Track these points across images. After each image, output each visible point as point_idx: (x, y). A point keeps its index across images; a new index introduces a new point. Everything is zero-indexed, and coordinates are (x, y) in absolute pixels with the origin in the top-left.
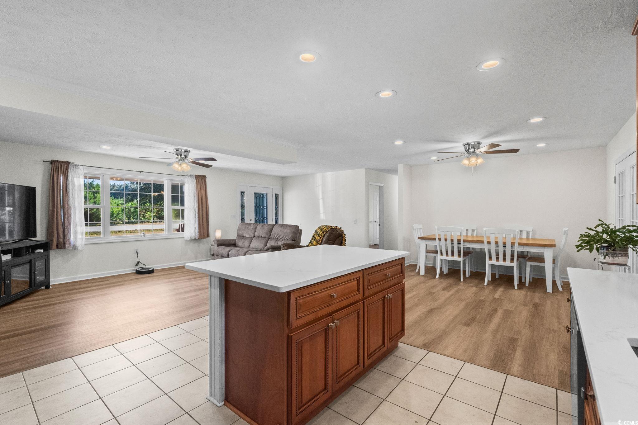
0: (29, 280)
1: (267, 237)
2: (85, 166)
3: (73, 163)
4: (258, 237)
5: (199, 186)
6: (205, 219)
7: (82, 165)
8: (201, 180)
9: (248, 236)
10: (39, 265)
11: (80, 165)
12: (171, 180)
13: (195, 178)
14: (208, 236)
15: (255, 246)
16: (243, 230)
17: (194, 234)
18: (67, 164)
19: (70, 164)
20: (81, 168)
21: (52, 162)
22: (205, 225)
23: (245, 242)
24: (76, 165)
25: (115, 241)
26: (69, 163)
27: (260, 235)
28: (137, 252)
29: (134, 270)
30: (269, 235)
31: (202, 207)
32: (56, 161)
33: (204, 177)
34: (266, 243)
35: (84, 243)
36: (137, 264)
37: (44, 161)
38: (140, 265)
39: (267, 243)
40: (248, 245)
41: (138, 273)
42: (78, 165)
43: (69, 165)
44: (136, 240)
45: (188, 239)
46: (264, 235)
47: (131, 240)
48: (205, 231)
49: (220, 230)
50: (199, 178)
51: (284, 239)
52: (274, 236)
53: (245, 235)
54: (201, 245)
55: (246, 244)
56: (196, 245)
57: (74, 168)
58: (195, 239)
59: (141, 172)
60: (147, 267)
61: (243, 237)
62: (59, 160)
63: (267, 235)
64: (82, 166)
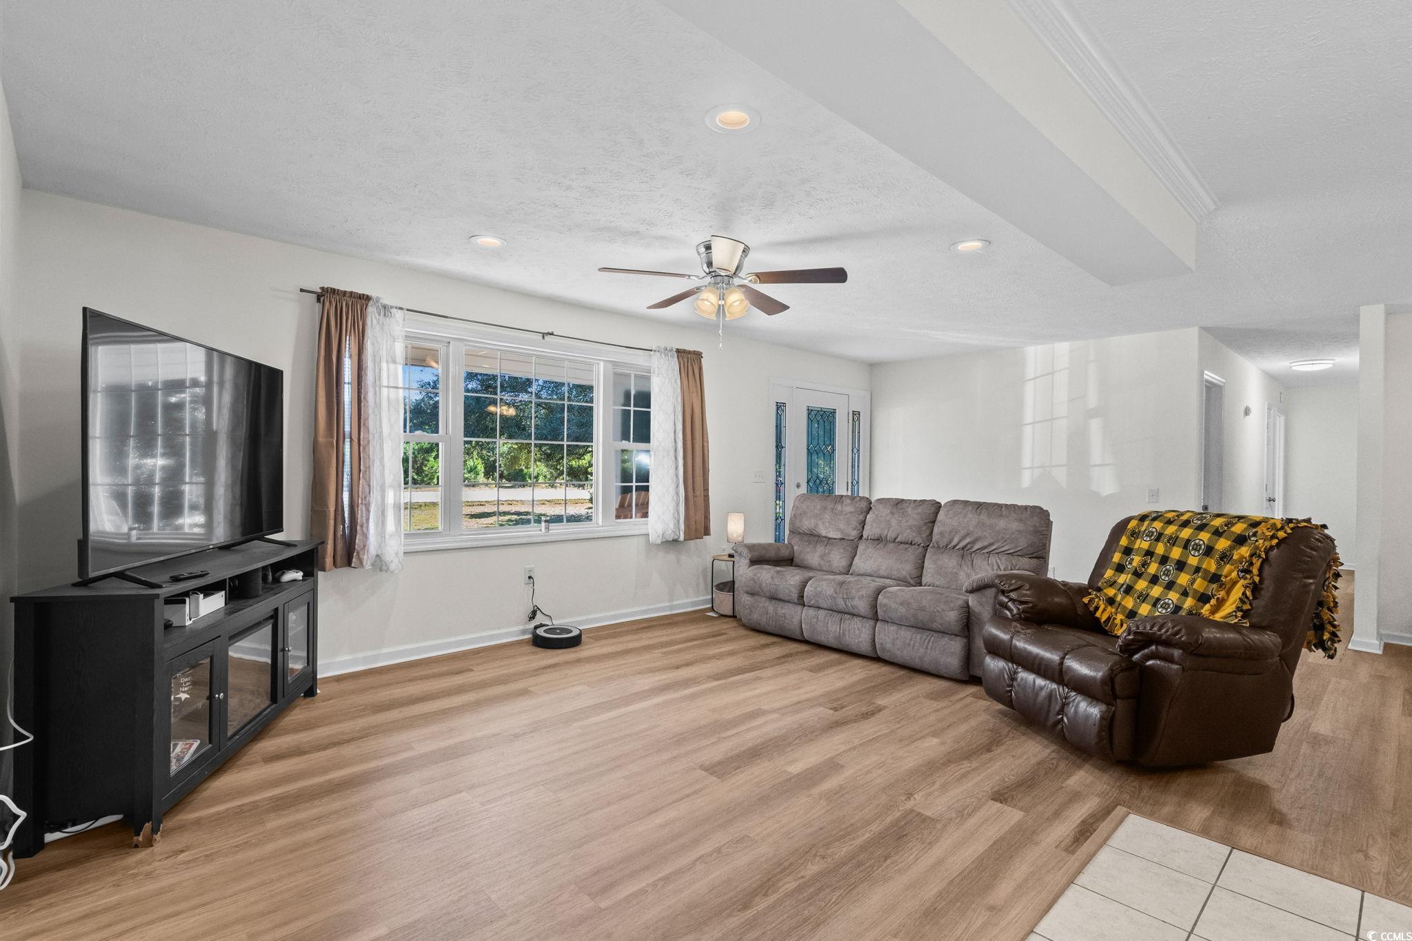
0: (269, 661)
1: (918, 540)
2: (408, 310)
3: (378, 300)
4: (879, 540)
5: (685, 382)
6: (699, 479)
7: (401, 309)
8: (690, 362)
9: (839, 536)
10: (295, 621)
11: (396, 308)
12: (615, 364)
13: (676, 359)
14: (707, 532)
15: (879, 570)
16: (816, 516)
17: (671, 526)
18: (363, 301)
19: (371, 303)
20: (399, 315)
21: (324, 295)
22: (700, 501)
23: (829, 554)
24: (385, 307)
25: (474, 544)
26: (368, 298)
27: (891, 535)
28: (530, 577)
29: (524, 632)
30: (924, 535)
31: (693, 444)
32: (333, 291)
33: (698, 355)
34: (920, 562)
35: (402, 549)
36: (533, 616)
37: (302, 290)
38: (540, 619)
39: (924, 562)
40: (844, 563)
41: (540, 642)
42: (392, 307)
43: (367, 305)
44: (530, 540)
45: (659, 541)
46: (907, 535)
47: (513, 541)
48: (700, 516)
49: (742, 514)
50: (686, 360)
51: (997, 551)
52: (951, 541)
53: (823, 533)
54: (684, 558)
55: (837, 559)
56: (671, 557)
57: (379, 315)
58: (673, 540)
59: (544, 335)
60: (558, 622)
61: (819, 536)
62: (342, 288)
63: (920, 533)
64: (399, 311)
